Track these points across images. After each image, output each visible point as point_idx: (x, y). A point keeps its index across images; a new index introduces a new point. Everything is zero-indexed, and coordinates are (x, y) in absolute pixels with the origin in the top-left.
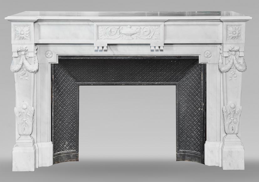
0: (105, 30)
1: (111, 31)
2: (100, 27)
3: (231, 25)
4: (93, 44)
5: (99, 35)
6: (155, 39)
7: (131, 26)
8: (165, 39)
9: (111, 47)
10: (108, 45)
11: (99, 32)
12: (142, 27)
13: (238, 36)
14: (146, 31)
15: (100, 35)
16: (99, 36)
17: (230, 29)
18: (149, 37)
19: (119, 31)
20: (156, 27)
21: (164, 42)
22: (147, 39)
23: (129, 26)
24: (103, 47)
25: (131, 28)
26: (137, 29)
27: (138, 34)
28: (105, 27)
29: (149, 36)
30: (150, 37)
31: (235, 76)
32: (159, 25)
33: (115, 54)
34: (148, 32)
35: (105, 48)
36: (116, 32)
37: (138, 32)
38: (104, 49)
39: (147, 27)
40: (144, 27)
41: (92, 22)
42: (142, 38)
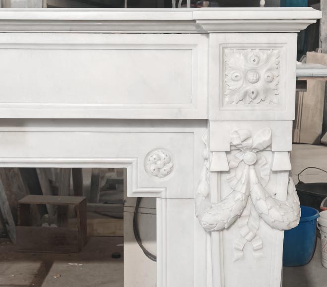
3: (242, 48)
13: (267, 91)
17: (237, 61)
31: (256, 244)
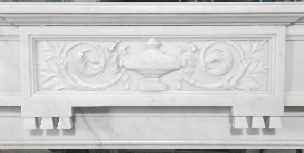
0: (64, 54)
1: (84, 58)
2: (43, 46)
4: (17, 109)
5: (41, 73)
6: (251, 90)
7: (161, 40)
8: (287, 89)
9: (90, 117)
10: (77, 110)
11: (43, 64)
12: (203, 46)
14: (216, 61)
15: (45, 74)
16: (42, 80)
18: (229, 80)
19: (114, 60)
20: (256, 45)
21: (285, 100)
22: (221, 88)
23: (152, 42)
24: (55, 120)
25: (158, 47)
26: (183, 52)
27: (186, 70)
28: (62, 44)
29: (228, 76)
30: (233, 82)
32: (267, 39)
33: (103, 142)
34: (224, 65)
35: (65, 123)
36: (102, 64)
37: (187, 65)
38: (61, 126)
39: (220, 46)
40: (207, 44)
41: (12, 24)
42: (201, 85)
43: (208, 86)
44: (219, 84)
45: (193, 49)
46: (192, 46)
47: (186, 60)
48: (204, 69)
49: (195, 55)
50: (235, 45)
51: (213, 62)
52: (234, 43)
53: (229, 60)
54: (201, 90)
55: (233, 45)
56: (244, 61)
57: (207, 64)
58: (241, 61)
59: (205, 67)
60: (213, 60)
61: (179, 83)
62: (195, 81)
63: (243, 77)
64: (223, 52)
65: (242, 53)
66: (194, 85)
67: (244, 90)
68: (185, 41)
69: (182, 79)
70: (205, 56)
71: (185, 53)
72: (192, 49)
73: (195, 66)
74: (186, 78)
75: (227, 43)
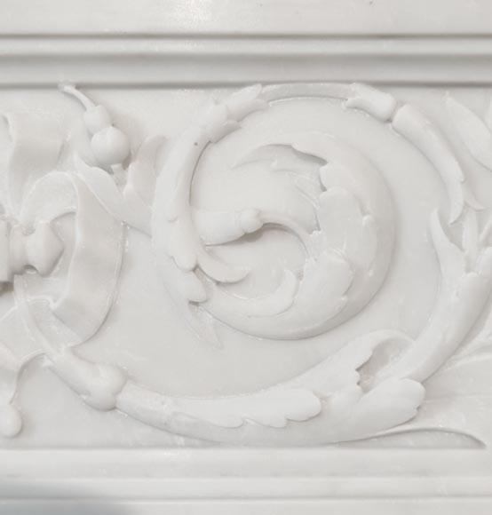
14: (268, 229)
18: (367, 370)
22: (308, 430)
34: (332, 259)
43: (217, 411)
44: (295, 399)
45: (108, 140)
46: (94, 115)
47: (53, 227)
48: (190, 287)
49: (120, 183)
50: (404, 116)
51: (250, 237)
52: (400, 104)
53: (366, 218)
54: (174, 446)
55: (389, 120)
56: (469, 233)
57: (210, 248)
58: (452, 233)
59: (196, 269)
60: (249, 222)
61: (9, 394)
62: (127, 377)
63: (470, 347)
64: (322, 162)
65: (453, 171)
66: (114, 408)
67: (478, 444)
68: (53, 87)
69: (26, 366)
70: (191, 196)
71: (54, 175)
72: (96, 137)
73: (123, 266)
74: (59, 355)
75: (350, 100)
